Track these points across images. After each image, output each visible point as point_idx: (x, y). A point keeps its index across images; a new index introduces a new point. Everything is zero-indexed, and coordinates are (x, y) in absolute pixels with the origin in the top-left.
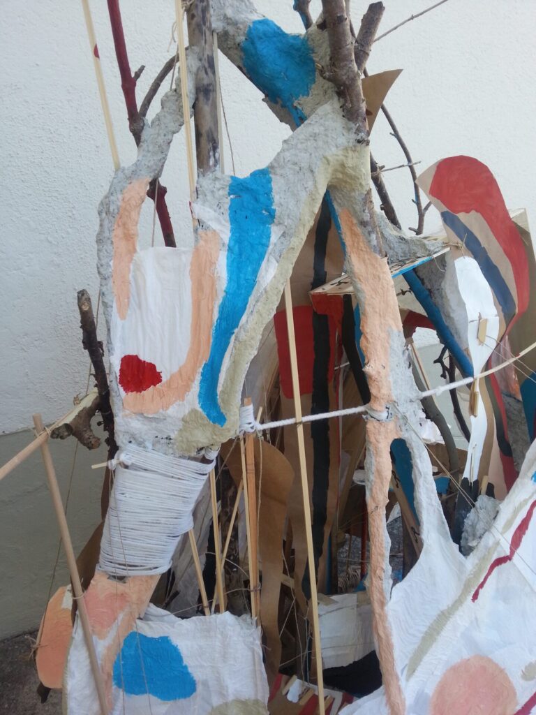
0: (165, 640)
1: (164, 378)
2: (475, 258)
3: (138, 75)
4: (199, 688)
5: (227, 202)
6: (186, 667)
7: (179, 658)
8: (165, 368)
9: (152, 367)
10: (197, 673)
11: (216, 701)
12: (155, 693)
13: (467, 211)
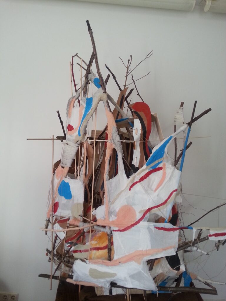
0: (68, 183)
1: (74, 129)
2: (139, 119)
3: (77, 85)
4: (72, 198)
5: (86, 102)
6: (70, 191)
7: (70, 189)
8: (74, 127)
9: (73, 127)
10: (73, 194)
11: (75, 202)
12: (65, 197)
13: (140, 111)
